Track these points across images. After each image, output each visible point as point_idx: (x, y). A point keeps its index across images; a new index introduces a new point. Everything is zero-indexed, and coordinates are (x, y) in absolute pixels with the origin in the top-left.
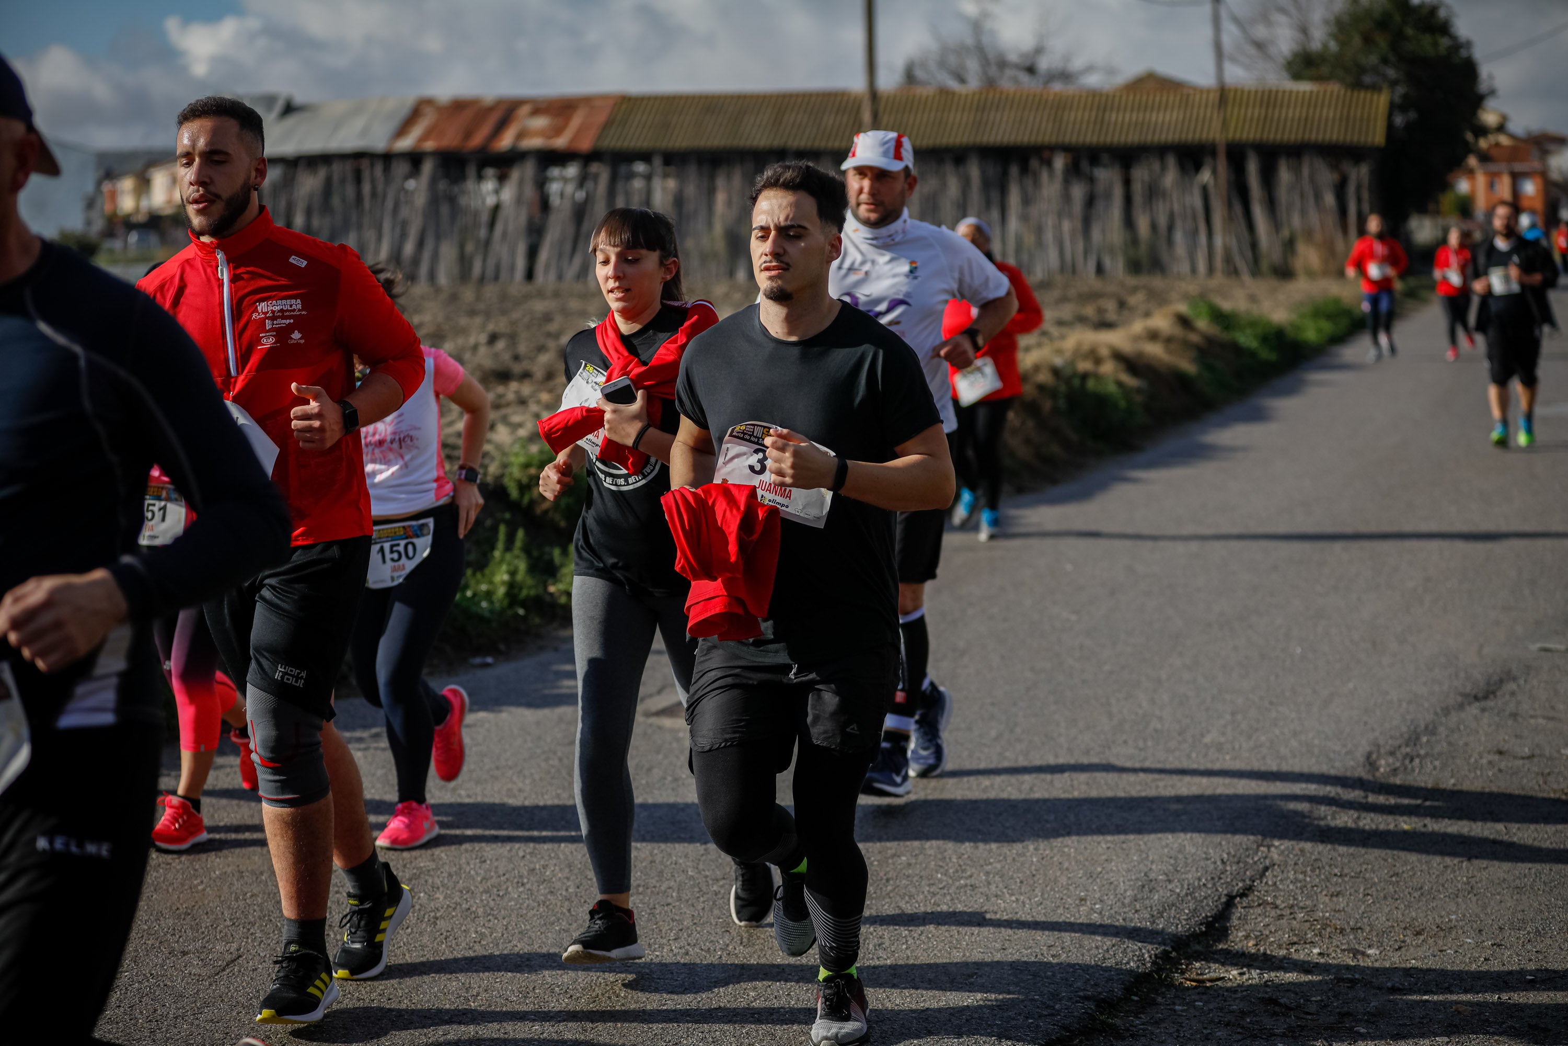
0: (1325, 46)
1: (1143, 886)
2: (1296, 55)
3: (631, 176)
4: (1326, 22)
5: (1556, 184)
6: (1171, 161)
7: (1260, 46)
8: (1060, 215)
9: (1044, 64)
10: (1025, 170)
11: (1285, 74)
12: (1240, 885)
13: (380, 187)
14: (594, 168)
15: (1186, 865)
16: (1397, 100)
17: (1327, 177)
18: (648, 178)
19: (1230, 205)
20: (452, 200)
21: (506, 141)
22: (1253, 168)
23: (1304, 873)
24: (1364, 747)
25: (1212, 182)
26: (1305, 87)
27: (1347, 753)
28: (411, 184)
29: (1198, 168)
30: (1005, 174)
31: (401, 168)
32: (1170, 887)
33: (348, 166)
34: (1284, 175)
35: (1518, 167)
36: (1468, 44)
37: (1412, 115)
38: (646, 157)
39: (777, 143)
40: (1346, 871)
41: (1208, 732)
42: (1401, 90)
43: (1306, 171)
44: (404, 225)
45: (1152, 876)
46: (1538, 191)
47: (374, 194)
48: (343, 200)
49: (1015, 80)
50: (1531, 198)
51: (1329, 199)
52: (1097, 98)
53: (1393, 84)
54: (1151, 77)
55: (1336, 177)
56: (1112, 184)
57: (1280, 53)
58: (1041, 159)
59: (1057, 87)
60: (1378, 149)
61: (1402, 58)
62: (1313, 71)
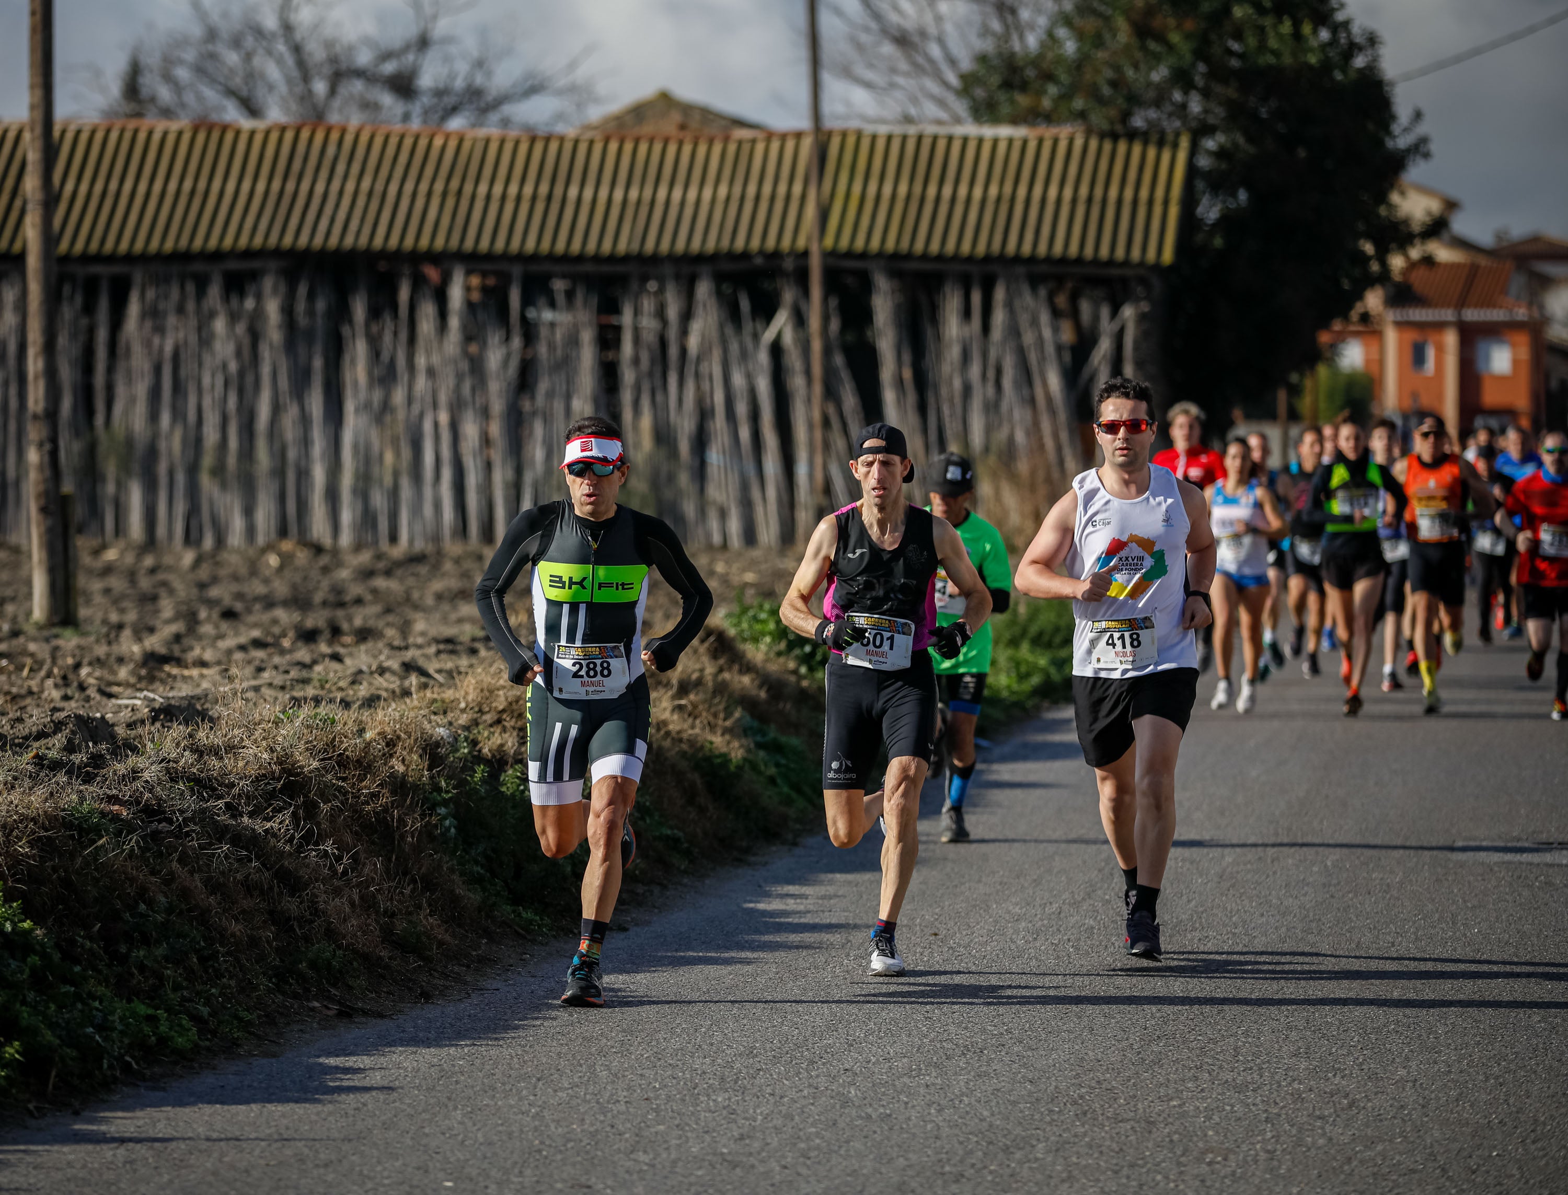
0: (1051, 43)
2: (982, 59)
5: (1560, 350)
6: (704, 289)
7: (902, 40)
8: (457, 408)
9: (426, 80)
10: (383, 306)
11: (960, 107)
16: (1205, 163)
17: (1047, 333)
19: (831, 393)
22: (884, 308)
25: (788, 338)
26: (1004, 131)
29: (764, 308)
30: (339, 313)
34: (954, 325)
35: (1471, 315)
36: (1372, 42)
37: (1241, 197)
42: (1214, 142)
43: (999, 317)
46: (1519, 364)
49: (365, 106)
50: (1501, 379)
51: (1054, 381)
53: (1201, 129)
54: (665, 100)
55: (1067, 335)
56: (573, 341)
57: (952, 62)
58: (418, 282)
59: (456, 124)
60: (1157, 268)
61: (1218, 73)
62: (1023, 100)
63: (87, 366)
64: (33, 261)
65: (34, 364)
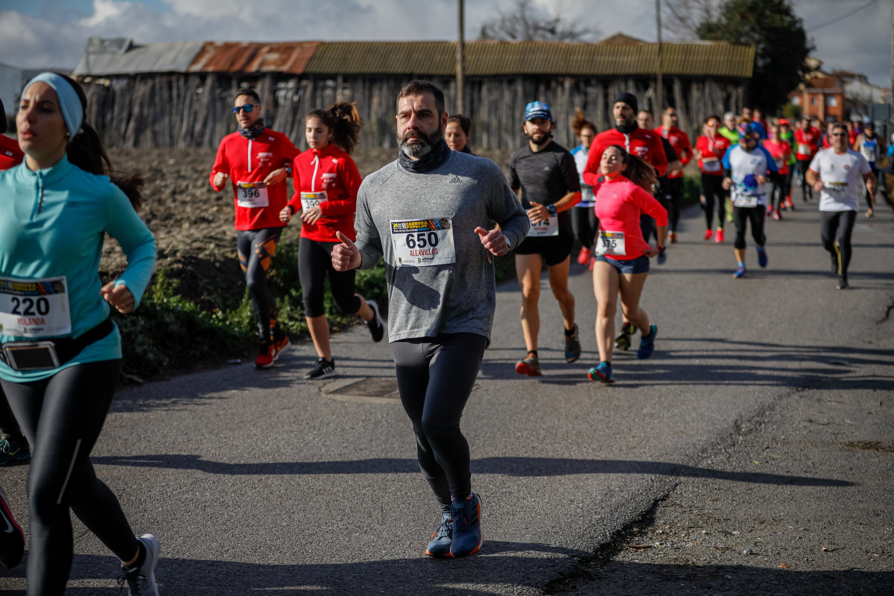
0: (719, 20)
1: (607, 494)
2: (702, 25)
3: (325, 88)
4: (720, 7)
5: (849, 101)
6: (631, 84)
7: (682, 19)
8: (568, 114)
9: (560, 28)
10: (548, 87)
11: (696, 36)
12: (662, 494)
13: (182, 92)
14: (304, 83)
15: (631, 482)
16: (760, 51)
17: (719, 94)
18: (335, 89)
20: (223, 100)
21: (254, 67)
22: (677, 88)
23: (698, 488)
24: (733, 417)
25: (653, 96)
26: (707, 43)
27: (723, 420)
28: (200, 91)
29: (646, 88)
30: (537, 90)
31: (195, 81)
32: (622, 494)
33: (165, 79)
34: (695, 93)
35: (827, 91)
36: (801, 20)
37: (768, 60)
38: (333, 77)
39: (408, 71)
40: (722, 487)
41: (645, 407)
42: (761, 46)
43: (707, 91)
44: (196, 113)
45: (612, 488)
46: (838, 104)
47: (179, 96)
48: (161, 99)
49: (544, 37)
50: (834, 108)
51: (720, 107)
52: (590, 47)
53: (758, 42)
54: (620, 36)
55: (724, 94)
56: (597, 97)
57: (694, 24)
58: (557, 82)
59: (567, 41)
60: (748, 79)
61: (762, 28)
62: (712, 35)
63: (472, 102)
64: (459, 76)
65: (459, 103)
